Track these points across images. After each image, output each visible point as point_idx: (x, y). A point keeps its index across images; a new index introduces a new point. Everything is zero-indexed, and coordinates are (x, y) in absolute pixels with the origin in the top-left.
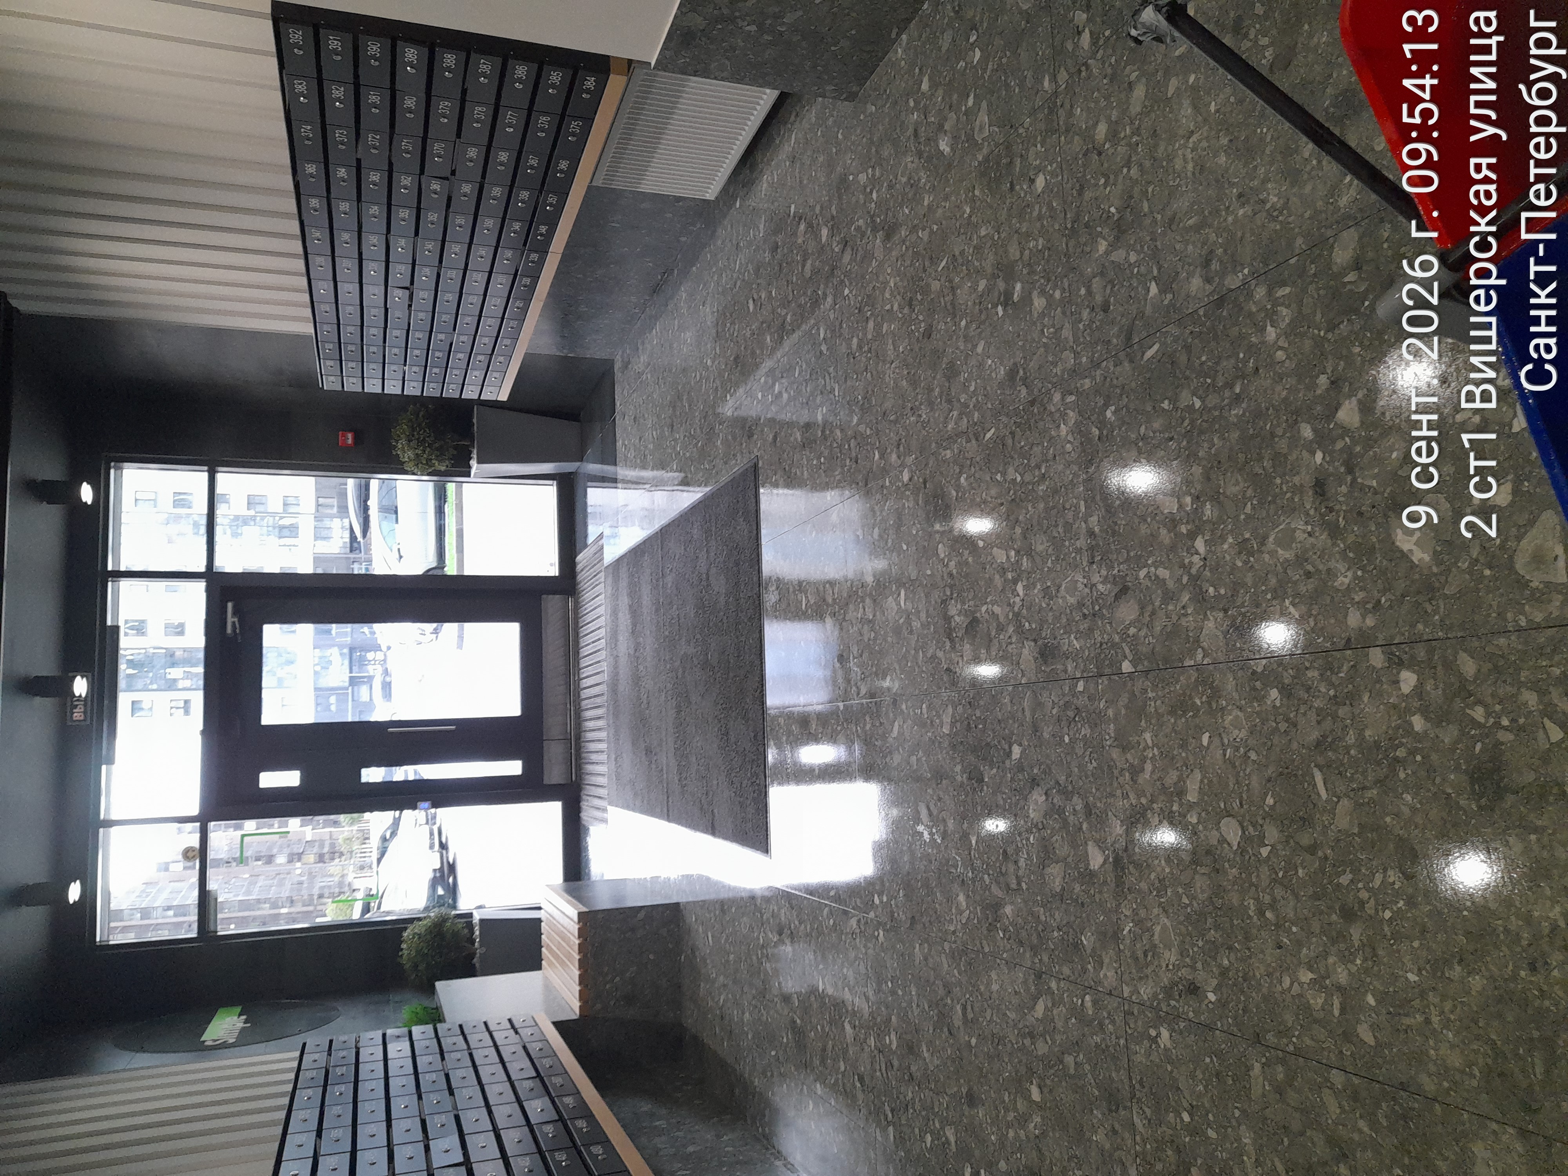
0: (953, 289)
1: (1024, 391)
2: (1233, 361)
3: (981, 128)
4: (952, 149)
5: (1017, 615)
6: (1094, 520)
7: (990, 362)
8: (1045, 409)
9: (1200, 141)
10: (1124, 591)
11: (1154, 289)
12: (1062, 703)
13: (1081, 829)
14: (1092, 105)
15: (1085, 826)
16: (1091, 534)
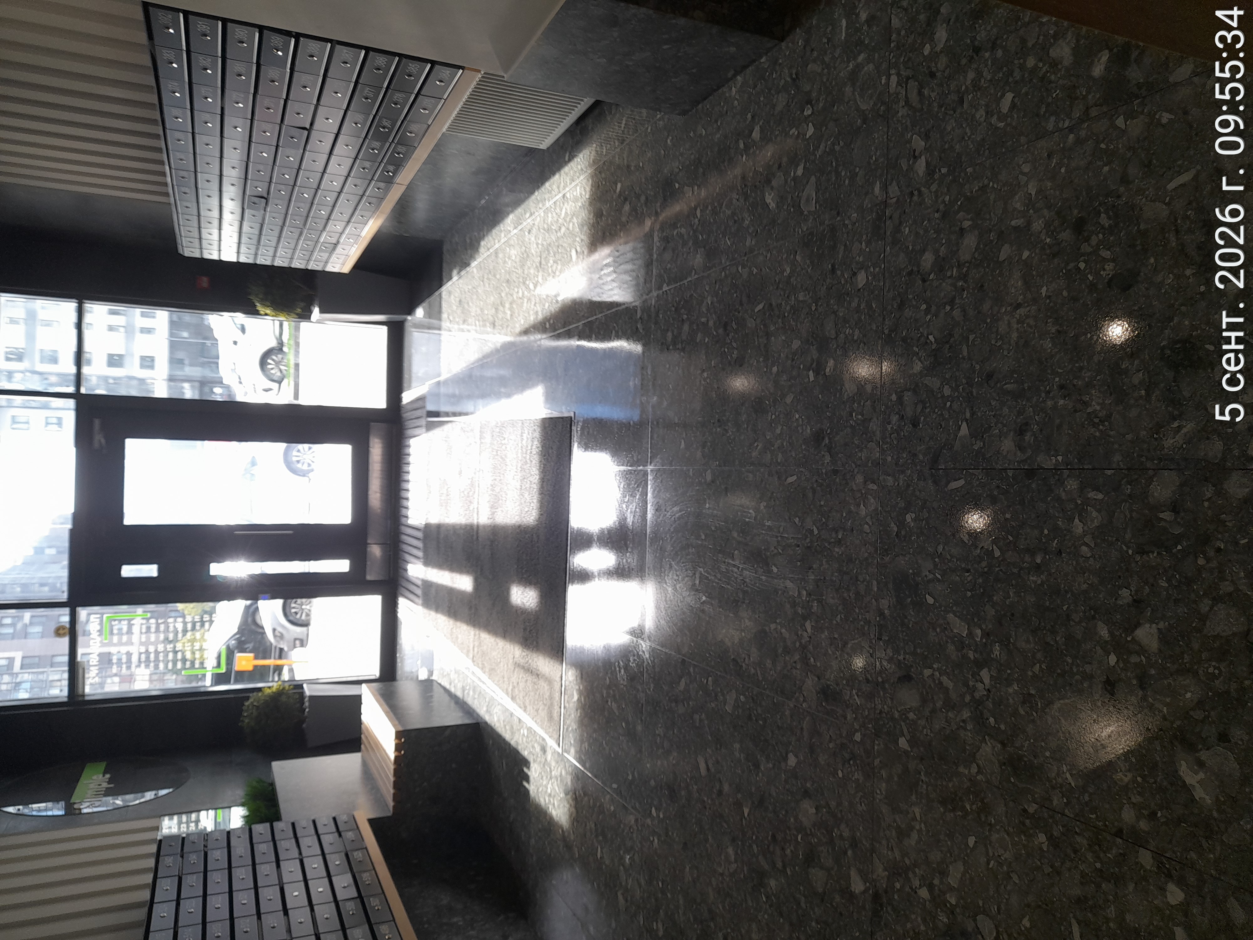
0: (768, 335)
1: (828, 459)
2: (1036, 532)
3: (808, 200)
4: (778, 207)
5: (804, 647)
6: (884, 603)
7: (797, 416)
8: (847, 484)
9: (1027, 317)
10: (906, 678)
11: (964, 430)
12: (838, 742)
13: (845, 853)
14: (922, 232)
15: (850, 852)
16: (881, 614)
